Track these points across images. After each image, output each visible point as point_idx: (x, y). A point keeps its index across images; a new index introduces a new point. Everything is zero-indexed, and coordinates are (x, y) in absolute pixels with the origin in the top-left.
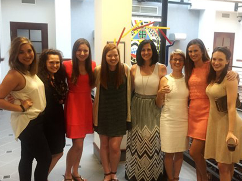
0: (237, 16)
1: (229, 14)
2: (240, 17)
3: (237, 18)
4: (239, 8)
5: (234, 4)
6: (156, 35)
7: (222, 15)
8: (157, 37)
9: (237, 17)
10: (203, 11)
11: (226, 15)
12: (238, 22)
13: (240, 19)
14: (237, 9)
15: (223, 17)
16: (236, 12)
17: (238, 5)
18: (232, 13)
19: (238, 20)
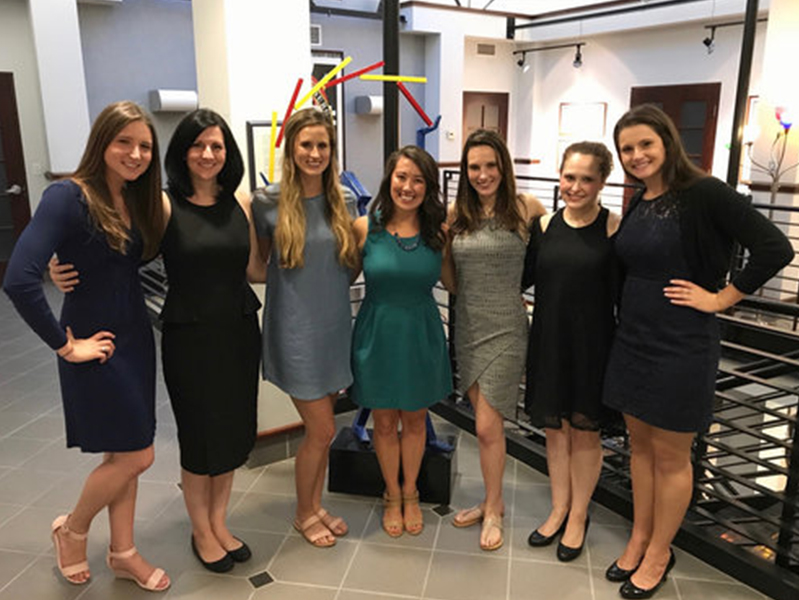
0: (515, 50)
1: (493, 47)
2: (521, 54)
3: (515, 56)
4: (518, 32)
5: (504, 21)
6: (322, 102)
7: (476, 47)
8: (324, 105)
9: (515, 53)
10: (436, 36)
11: (486, 48)
12: (518, 66)
13: (522, 59)
14: (513, 32)
15: (480, 52)
16: (510, 41)
17: (514, 23)
18: (500, 42)
19: (517, 61)
